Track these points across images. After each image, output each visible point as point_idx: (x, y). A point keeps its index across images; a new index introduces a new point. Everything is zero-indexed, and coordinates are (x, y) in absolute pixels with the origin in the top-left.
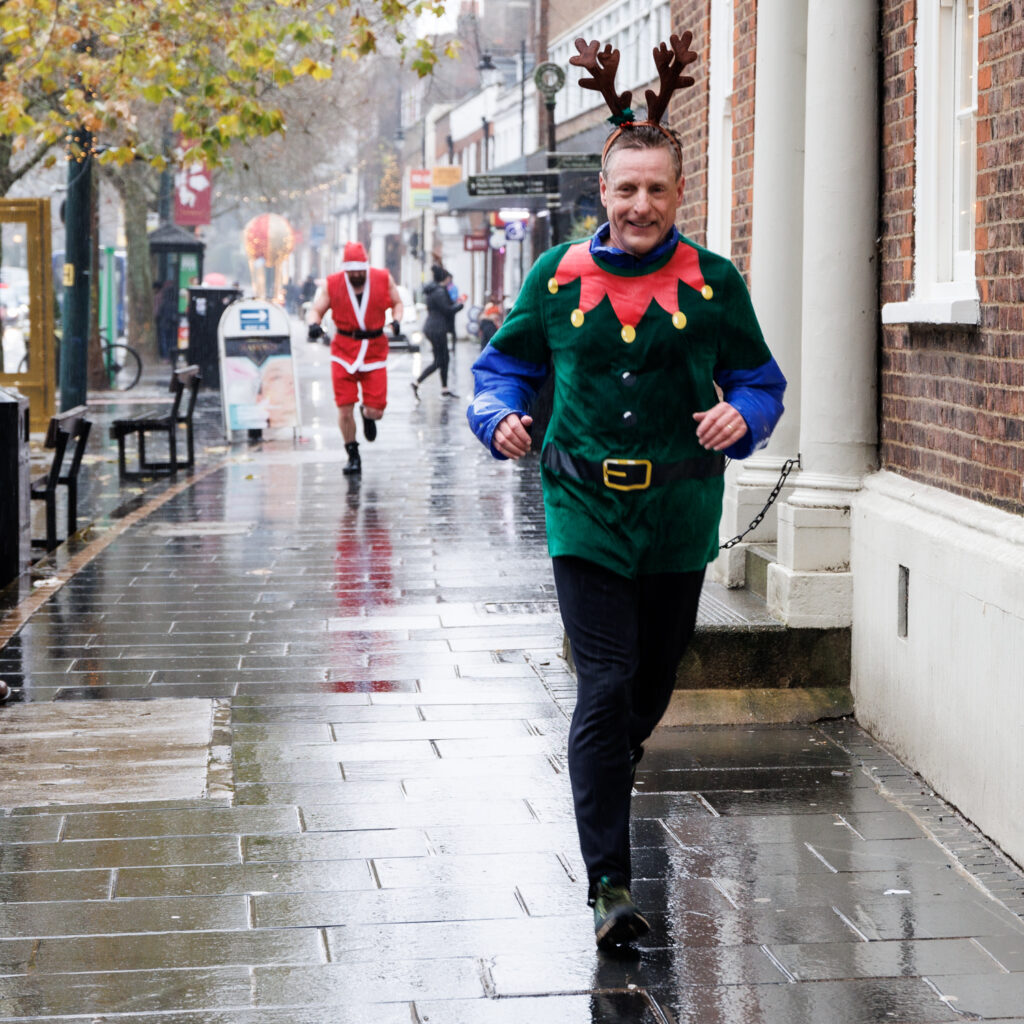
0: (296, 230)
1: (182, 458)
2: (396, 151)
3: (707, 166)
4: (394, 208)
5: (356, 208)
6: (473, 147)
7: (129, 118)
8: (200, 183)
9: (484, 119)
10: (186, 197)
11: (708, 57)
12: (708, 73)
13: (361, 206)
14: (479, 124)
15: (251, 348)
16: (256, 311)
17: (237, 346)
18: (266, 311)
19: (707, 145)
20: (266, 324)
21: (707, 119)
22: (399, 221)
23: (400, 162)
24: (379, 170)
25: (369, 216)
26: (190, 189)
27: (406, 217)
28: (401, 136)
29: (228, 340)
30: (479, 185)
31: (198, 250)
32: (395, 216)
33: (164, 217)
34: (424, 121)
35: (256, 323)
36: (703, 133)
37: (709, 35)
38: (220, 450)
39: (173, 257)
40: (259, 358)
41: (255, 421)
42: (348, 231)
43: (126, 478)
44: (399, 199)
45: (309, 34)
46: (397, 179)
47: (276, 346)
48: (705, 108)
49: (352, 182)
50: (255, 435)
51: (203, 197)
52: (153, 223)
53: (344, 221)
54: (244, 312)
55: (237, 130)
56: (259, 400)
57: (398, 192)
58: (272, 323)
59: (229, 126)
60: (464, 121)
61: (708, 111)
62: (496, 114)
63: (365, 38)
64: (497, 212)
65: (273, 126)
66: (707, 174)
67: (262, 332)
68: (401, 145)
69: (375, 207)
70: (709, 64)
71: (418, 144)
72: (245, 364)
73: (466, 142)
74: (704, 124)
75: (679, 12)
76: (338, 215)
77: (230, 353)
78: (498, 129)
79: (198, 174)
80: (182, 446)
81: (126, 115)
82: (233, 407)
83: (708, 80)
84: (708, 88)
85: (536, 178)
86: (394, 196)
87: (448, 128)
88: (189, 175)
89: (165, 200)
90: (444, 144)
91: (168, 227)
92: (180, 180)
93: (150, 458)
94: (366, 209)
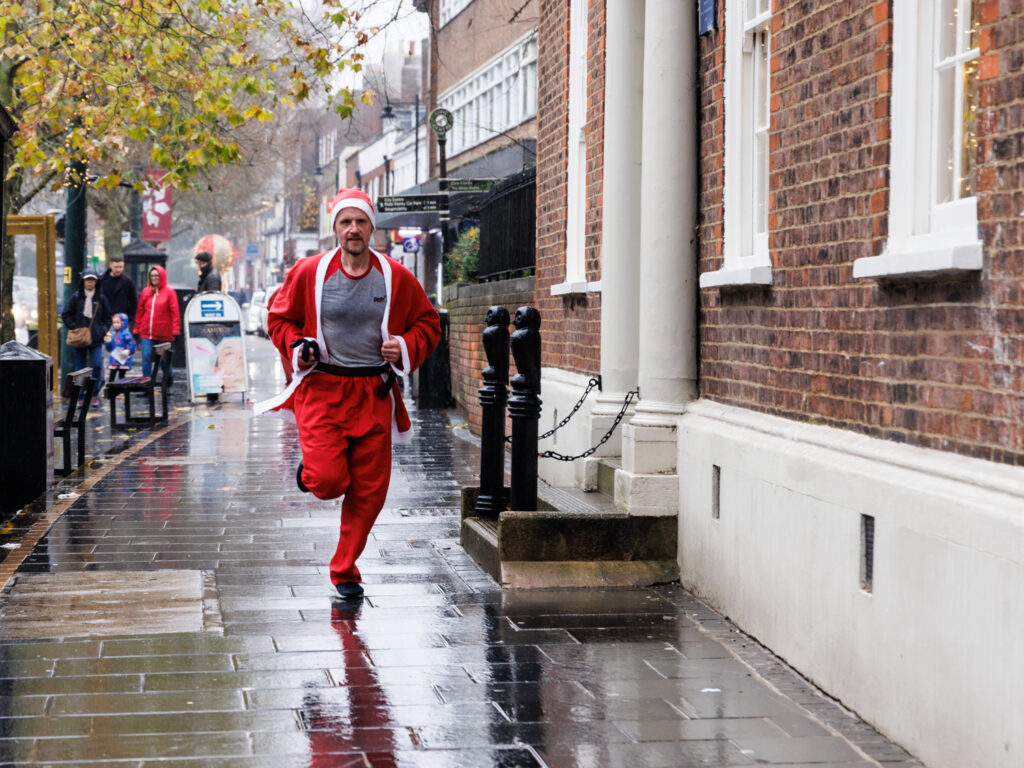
0: (236, 247)
1: (158, 414)
2: (316, 184)
3: (566, 180)
4: (314, 229)
5: (282, 230)
6: (377, 179)
7: (123, 148)
8: (163, 208)
9: (385, 157)
10: (152, 220)
11: (568, 97)
12: (568, 110)
13: (287, 228)
14: (382, 161)
15: (210, 331)
16: (213, 302)
17: (198, 329)
18: (221, 302)
19: (567, 164)
20: (222, 313)
21: (567, 145)
22: (317, 239)
23: (318, 193)
24: (301, 198)
25: (294, 236)
26: (155, 213)
27: (323, 236)
28: (319, 171)
29: (192, 324)
30: (386, 204)
31: (161, 260)
32: (314, 236)
33: (134, 235)
34: (337, 159)
35: (213, 311)
36: (564, 155)
37: (568, 81)
38: (187, 409)
39: (141, 267)
40: (216, 338)
41: (212, 387)
42: (276, 248)
43: (116, 428)
44: (317, 223)
45: (256, 86)
46: (316, 206)
47: (229, 330)
48: (565, 137)
49: (280, 209)
50: (213, 399)
51: (165, 219)
52: (126, 240)
53: (273, 239)
54: (203, 303)
55: (201, 161)
56: (216, 371)
57: (317, 217)
58: (225, 311)
59: (195, 158)
60: (370, 160)
61: (567, 139)
62: (395, 154)
63: (301, 88)
64: (397, 229)
65: (231, 156)
66: (566, 186)
67: (219, 318)
68: (319, 178)
69: (299, 228)
70: (568, 102)
71: (334, 177)
72: (205, 343)
73: (371, 175)
74: (565, 148)
75: (544, 64)
76: (268, 235)
77: (194, 335)
78: (397, 165)
79: (160, 201)
80: (158, 406)
81: (121, 147)
82: (196, 376)
83: (567, 115)
84: (568, 121)
85: (431, 198)
86: (313, 219)
87: (357, 165)
88: (154, 203)
89: (136, 222)
90: (353, 177)
91: (138, 242)
92: (147, 206)
93: (133, 414)
94: (291, 230)
